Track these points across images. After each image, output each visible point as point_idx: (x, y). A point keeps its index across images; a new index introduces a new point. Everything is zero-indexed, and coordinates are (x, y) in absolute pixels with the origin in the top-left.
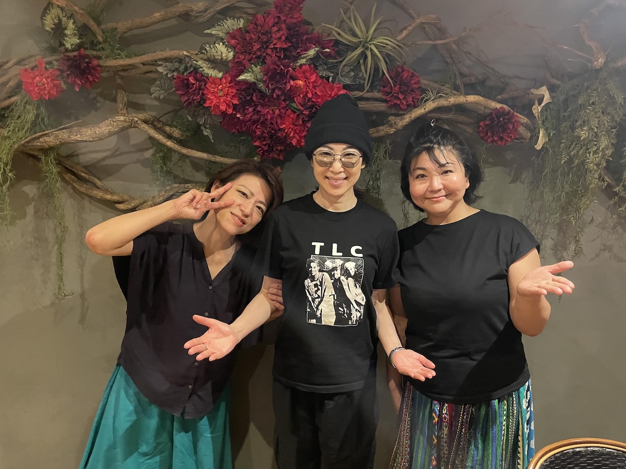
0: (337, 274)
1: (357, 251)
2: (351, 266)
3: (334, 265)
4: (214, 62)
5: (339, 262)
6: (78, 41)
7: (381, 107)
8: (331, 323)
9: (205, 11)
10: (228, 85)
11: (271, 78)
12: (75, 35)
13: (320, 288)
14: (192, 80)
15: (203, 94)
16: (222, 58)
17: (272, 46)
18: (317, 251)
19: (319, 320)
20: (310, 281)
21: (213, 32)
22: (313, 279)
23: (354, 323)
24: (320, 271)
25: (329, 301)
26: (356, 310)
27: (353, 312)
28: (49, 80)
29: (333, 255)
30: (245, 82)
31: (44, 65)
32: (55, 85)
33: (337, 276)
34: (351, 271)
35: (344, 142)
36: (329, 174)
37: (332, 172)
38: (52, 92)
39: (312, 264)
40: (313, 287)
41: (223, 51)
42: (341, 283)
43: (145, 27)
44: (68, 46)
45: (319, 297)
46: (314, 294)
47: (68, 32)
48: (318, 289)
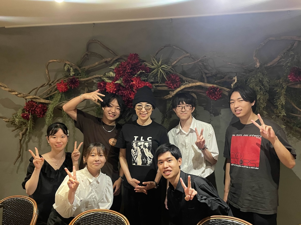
0: (142, 147)
1: (150, 139)
2: (147, 144)
3: (141, 144)
4: (110, 78)
5: (143, 143)
6: (74, 73)
7: (166, 88)
8: (140, 164)
9: (111, 60)
10: (113, 85)
11: (125, 82)
12: (73, 71)
13: (136, 152)
14: (102, 84)
15: (105, 88)
16: (112, 76)
17: (126, 72)
18: (136, 139)
19: (136, 163)
20: (133, 150)
21: (112, 68)
22: (134, 149)
23: (149, 165)
24: (136, 146)
25: (139, 157)
26: (149, 160)
27: (148, 160)
28: (64, 86)
29: (141, 140)
30: (117, 84)
31: (63, 82)
32: (66, 87)
33: (142, 148)
34: (147, 146)
35: (146, 102)
36: (141, 113)
37: (142, 112)
38: (65, 89)
39: (133, 144)
40: (134, 152)
41: (112, 74)
42: (143, 150)
43: (93, 67)
44: (71, 75)
45: (136, 155)
46: (134, 155)
47: (71, 71)
48: (136, 153)
